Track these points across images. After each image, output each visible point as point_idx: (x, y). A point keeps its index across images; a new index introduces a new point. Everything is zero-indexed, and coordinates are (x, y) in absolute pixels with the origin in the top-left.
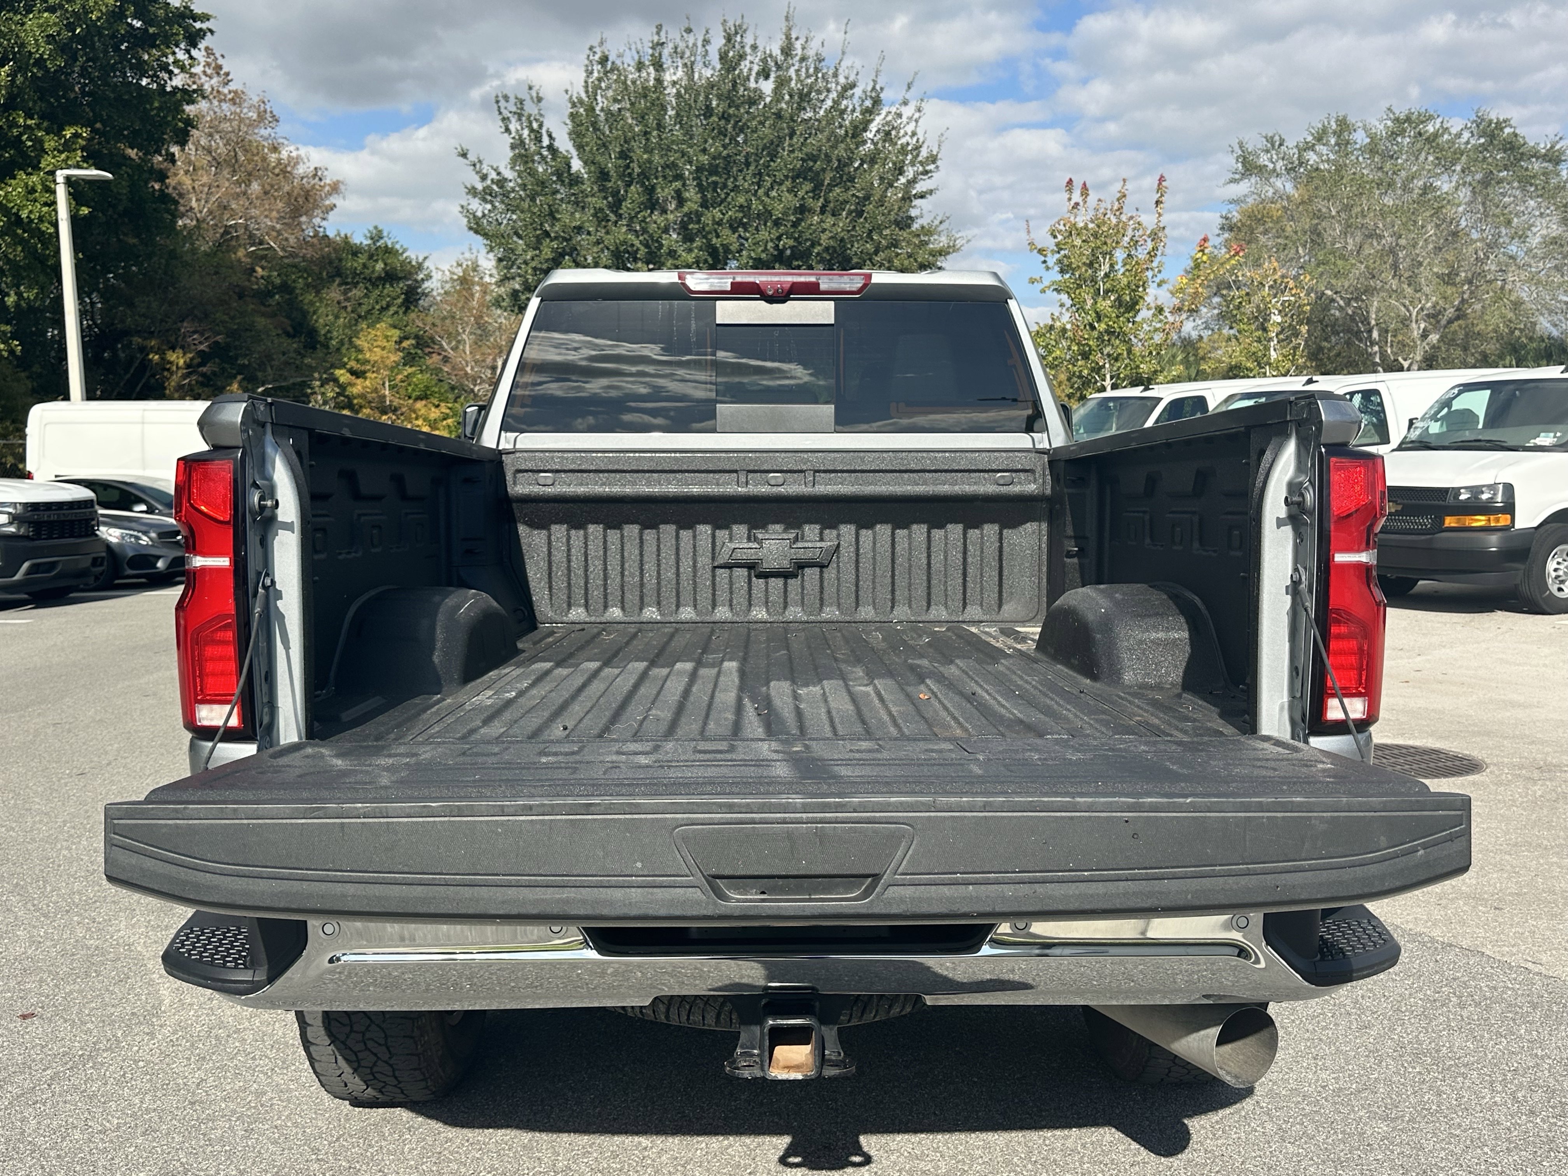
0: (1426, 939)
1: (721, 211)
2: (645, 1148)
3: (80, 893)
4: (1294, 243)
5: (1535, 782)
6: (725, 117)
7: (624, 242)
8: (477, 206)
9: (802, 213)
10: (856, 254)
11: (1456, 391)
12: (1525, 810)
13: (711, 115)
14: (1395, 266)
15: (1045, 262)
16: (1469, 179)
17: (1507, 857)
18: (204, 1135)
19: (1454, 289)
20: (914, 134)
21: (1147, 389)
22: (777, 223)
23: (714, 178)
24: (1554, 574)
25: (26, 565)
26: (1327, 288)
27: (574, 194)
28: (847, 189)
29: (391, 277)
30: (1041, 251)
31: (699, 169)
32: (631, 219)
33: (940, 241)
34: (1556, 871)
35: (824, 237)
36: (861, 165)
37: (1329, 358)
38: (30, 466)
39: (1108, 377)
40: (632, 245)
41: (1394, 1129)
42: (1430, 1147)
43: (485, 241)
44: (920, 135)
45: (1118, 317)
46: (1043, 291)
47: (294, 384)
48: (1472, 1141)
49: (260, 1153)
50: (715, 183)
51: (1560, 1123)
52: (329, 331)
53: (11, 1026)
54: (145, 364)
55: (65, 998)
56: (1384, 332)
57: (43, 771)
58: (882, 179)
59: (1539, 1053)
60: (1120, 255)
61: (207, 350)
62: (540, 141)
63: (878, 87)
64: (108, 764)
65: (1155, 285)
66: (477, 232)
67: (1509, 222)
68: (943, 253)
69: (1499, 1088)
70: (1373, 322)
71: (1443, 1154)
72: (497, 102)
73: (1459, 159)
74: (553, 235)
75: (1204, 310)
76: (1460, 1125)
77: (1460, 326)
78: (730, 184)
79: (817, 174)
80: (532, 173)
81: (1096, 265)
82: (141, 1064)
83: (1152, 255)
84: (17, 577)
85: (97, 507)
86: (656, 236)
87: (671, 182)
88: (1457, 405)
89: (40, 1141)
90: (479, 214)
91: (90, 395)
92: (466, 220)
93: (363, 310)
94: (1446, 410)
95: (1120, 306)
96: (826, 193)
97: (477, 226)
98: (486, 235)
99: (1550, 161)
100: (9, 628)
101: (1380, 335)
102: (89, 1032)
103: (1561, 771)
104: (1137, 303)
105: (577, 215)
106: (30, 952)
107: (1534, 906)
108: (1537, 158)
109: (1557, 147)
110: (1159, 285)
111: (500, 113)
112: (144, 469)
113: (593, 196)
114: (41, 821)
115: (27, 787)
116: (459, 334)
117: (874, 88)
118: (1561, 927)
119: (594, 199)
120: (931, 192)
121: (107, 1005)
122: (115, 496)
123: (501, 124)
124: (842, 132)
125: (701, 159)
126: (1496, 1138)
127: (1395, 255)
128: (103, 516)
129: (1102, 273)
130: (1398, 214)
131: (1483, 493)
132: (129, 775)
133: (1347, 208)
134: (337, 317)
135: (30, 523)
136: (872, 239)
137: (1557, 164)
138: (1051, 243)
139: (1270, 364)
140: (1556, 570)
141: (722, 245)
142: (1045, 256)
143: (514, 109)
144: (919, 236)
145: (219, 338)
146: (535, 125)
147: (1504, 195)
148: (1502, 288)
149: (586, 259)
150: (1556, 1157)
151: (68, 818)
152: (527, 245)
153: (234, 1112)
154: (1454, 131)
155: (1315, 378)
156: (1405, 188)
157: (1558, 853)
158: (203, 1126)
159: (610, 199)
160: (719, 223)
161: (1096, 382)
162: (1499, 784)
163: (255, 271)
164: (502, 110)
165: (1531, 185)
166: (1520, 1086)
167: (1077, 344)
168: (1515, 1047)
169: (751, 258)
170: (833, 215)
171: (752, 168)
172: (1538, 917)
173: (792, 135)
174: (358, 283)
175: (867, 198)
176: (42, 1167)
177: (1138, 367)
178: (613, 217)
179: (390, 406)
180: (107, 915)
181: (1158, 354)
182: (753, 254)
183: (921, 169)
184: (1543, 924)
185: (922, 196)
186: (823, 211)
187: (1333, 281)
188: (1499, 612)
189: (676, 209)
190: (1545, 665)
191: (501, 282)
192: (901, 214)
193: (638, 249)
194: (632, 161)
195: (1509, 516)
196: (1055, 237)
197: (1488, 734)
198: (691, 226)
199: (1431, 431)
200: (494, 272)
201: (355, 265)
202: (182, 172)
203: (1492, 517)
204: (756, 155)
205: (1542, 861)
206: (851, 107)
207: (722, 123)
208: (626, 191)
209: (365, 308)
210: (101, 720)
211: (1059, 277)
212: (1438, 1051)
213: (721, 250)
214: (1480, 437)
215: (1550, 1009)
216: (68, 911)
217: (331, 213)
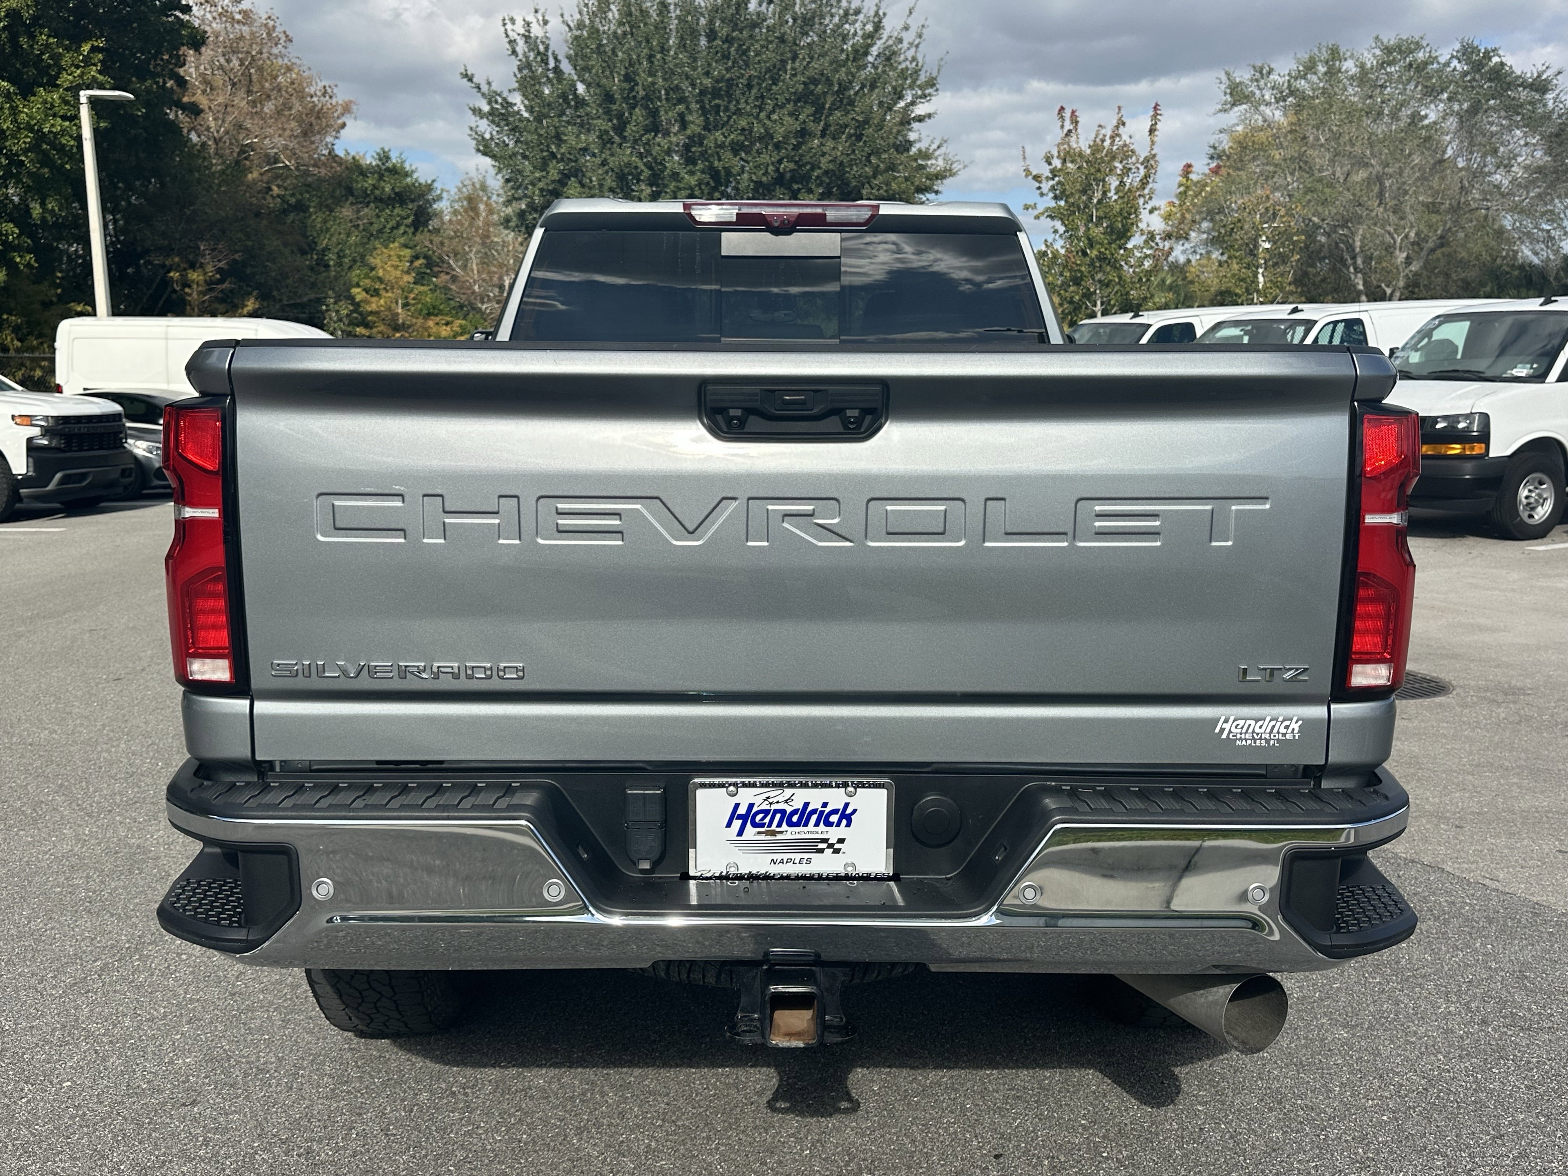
0: (1390, 855)
1: (723, 134)
2: (654, 1041)
3: (120, 793)
4: (1283, 170)
5: (1499, 704)
6: (728, 40)
7: (628, 165)
8: (485, 128)
9: (802, 136)
10: (855, 177)
11: (1437, 322)
12: (1488, 731)
13: (715, 39)
14: (1381, 195)
15: (1039, 188)
16: (1456, 107)
17: (1470, 777)
18: (244, 1024)
19: (1439, 217)
20: (914, 59)
21: (1136, 315)
22: (777, 146)
23: (717, 101)
24: (1524, 501)
25: (58, 476)
26: (1314, 215)
27: (579, 117)
28: (847, 113)
29: (401, 197)
30: (1036, 178)
31: (702, 93)
32: (636, 141)
33: (937, 164)
34: (1516, 791)
35: (823, 160)
36: (862, 88)
37: (1314, 284)
38: (59, 379)
39: (1099, 303)
40: (636, 167)
41: (1354, 1035)
42: (1388, 1053)
43: (493, 163)
44: (920, 60)
45: (1110, 243)
46: (1037, 217)
47: (310, 301)
48: (1426, 1048)
49: (296, 1041)
50: (718, 106)
51: (1510, 1033)
52: (341, 250)
53: (62, 919)
54: (166, 283)
55: (110, 893)
56: (1368, 259)
57: (81, 676)
58: (881, 104)
59: (1493, 965)
60: (1114, 182)
61: (226, 267)
62: (547, 64)
63: (881, 13)
64: (143, 670)
65: (1147, 211)
66: (485, 154)
67: (1496, 151)
68: (940, 176)
69: (1454, 999)
70: (1358, 250)
71: (1398, 1060)
72: (504, 25)
73: (1448, 87)
74: (559, 156)
75: (1193, 234)
76: (1415, 1033)
77: (1443, 254)
78: (732, 107)
79: (818, 97)
80: (539, 94)
81: (1090, 192)
82: (184, 957)
83: (1144, 182)
84: (50, 487)
85: (124, 420)
86: (659, 158)
87: (675, 105)
88: (1437, 335)
89: (93, 1027)
90: (487, 136)
91: (116, 311)
92: (475, 142)
93: (375, 228)
94: (1426, 340)
95: (1112, 232)
96: (827, 117)
97: (485, 148)
98: (494, 157)
99: (1536, 91)
100: (43, 536)
101: (1364, 262)
102: (134, 926)
103: (1524, 694)
104: (1128, 230)
105: (583, 137)
106: (76, 849)
107: (1494, 825)
108: (1525, 88)
109: (1544, 77)
110: (1151, 212)
111: (507, 36)
112: (168, 383)
113: (599, 118)
114: (81, 725)
115: (67, 691)
116: (467, 253)
117: (877, 14)
118: (1518, 845)
119: (600, 121)
120: (929, 116)
121: (150, 901)
122: (141, 409)
123: (508, 46)
124: (844, 56)
125: (704, 82)
126: (1450, 1046)
127: (1382, 184)
128: (131, 428)
129: (1095, 201)
130: (1386, 143)
131: (1459, 422)
132: (162, 681)
133: (1337, 137)
134: (349, 235)
135: (61, 435)
136: (870, 162)
137: (1544, 93)
138: (1046, 171)
139: (1258, 291)
140: (1527, 497)
141: (724, 168)
142: (1040, 182)
143: (522, 31)
144: (916, 160)
145: (236, 256)
146: (542, 48)
147: (1491, 124)
148: (1486, 217)
149: (591, 181)
150: (1505, 1064)
151: (106, 721)
152: (535, 167)
153: (271, 1003)
154: (1442, 60)
155: (1300, 306)
156: (1394, 116)
157: (1518, 774)
158: (243, 1016)
159: (615, 121)
160: (722, 146)
161: (1087, 307)
162: (1464, 706)
163: (270, 189)
164: (510, 33)
165: (1518, 114)
166: (1474, 997)
167: (1070, 270)
168: (1471, 960)
169: (752, 181)
170: (834, 139)
171: (754, 91)
172: (1497, 836)
173: (794, 58)
174: (369, 203)
175: (866, 122)
176: (96, 1052)
177: (1128, 293)
178: (617, 139)
179: (403, 324)
180: (147, 815)
181: (1148, 280)
182: (754, 177)
183: (920, 93)
184: (1502, 841)
185: (920, 119)
186: (823, 134)
187: (1320, 209)
188: (1471, 538)
189: (679, 132)
190: (1513, 590)
191: (508, 203)
192: (900, 138)
193: (642, 171)
194: (637, 84)
195: (1483, 445)
196: (1050, 164)
197: (1456, 657)
198: (693, 149)
199: (1412, 360)
200: (501, 192)
201: (366, 185)
202: (199, 92)
203: (1467, 446)
204: (759, 78)
205: (1502, 781)
206: (852, 31)
207: (726, 46)
208: (631, 114)
209: (376, 227)
210: (134, 628)
211: (1053, 204)
212: (1398, 963)
213: (723, 173)
214: (1458, 368)
215: (1505, 924)
216: (110, 811)
217: (342, 132)
